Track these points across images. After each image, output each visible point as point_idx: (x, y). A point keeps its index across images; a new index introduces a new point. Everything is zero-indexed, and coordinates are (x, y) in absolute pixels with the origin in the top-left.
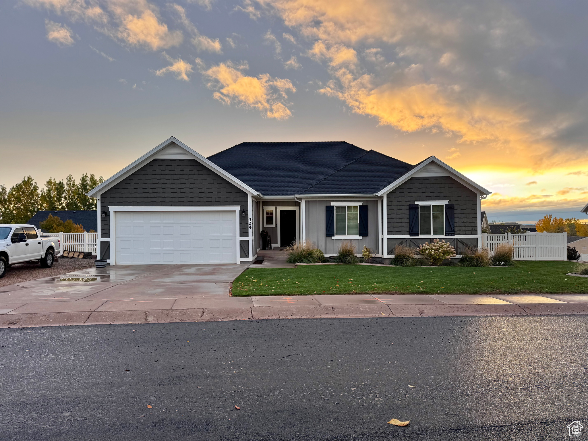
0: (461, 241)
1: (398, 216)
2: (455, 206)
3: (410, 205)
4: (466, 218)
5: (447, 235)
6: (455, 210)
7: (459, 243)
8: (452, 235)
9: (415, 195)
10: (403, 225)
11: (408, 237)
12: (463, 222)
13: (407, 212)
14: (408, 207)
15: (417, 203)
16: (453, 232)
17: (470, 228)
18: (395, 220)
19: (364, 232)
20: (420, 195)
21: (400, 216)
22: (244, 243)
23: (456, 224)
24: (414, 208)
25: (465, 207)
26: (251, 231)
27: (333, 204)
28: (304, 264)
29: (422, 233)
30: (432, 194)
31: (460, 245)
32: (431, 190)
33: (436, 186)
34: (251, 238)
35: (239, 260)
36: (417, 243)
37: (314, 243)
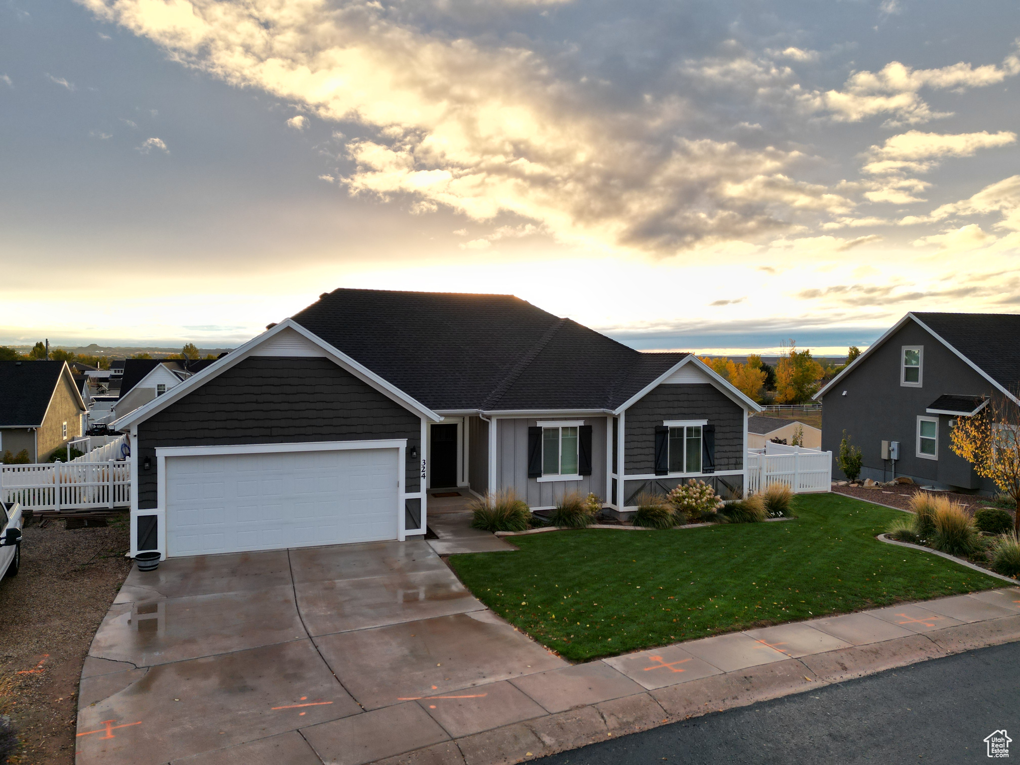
0: (723, 480)
1: (639, 445)
2: (715, 428)
3: (656, 428)
4: (729, 445)
5: (705, 471)
6: (716, 434)
7: (719, 483)
9: (663, 411)
10: (646, 458)
11: (652, 476)
12: (726, 452)
13: (652, 438)
14: (652, 431)
15: (666, 423)
16: (713, 468)
17: (733, 461)
18: (636, 451)
19: (585, 468)
20: (671, 411)
21: (643, 445)
22: (412, 504)
23: (716, 455)
24: (661, 432)
25: (728, 429)
26: (426, 481)
27: (539, 424)
28: (510, 533)
29: (672, 470)
30: (686, 411)
31: (721, 486)
32: (685, 404)
33: (691, 397)
34: (425, 494)
35: (403, 534)
36: (665, 485)
37: (509, 490)
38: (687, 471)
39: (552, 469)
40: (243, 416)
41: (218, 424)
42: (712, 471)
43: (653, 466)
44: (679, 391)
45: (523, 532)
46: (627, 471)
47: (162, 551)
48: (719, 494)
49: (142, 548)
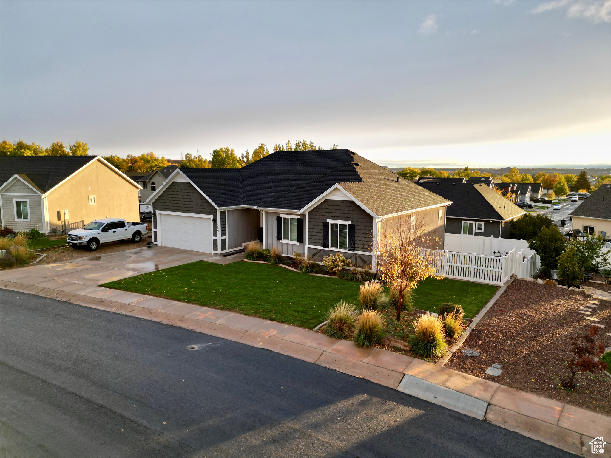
0: (360, 256)
1: (315, 230)
2: (356, 226)
3: (324, 222)
4: (364, 237)
5: (349, 250)
6: (356, 230)
7: (358, 258)
8: (353, 250)
9: (327, 214)
10: (319, 238)
11: (321, 248)
12: (362, 241)
13: (321, 228)
14: (321, 224)
15: (328, 221)
17: (366, 247)
18: (313, 234)
19: (301, 239)
20: (331, 214)
21: (317, 231)
22: (215, 241)
23: (356, 242)
24: (326, 225)
25: (363, 228)
26: (219, 233)
27: (281, 216)
28: (247, 260)
29: (332, 246)
30: (339, 215)
31: (359, 260)
32: (339, 211)
33: (342, 208)
34: (219, 238)
35: (213, 252)
36: (328, 253)
37: (270, 244)
38: (339, 249)
39: (286, 238)
40: (173, 202)
41: (168, 204)
42: (354, 250)
43: (322, 243)
44: (336, 204)
45: (251, 261)
46: (309, 243)
47: (159, 243)
48: (358, 265)
49: (155, 241)
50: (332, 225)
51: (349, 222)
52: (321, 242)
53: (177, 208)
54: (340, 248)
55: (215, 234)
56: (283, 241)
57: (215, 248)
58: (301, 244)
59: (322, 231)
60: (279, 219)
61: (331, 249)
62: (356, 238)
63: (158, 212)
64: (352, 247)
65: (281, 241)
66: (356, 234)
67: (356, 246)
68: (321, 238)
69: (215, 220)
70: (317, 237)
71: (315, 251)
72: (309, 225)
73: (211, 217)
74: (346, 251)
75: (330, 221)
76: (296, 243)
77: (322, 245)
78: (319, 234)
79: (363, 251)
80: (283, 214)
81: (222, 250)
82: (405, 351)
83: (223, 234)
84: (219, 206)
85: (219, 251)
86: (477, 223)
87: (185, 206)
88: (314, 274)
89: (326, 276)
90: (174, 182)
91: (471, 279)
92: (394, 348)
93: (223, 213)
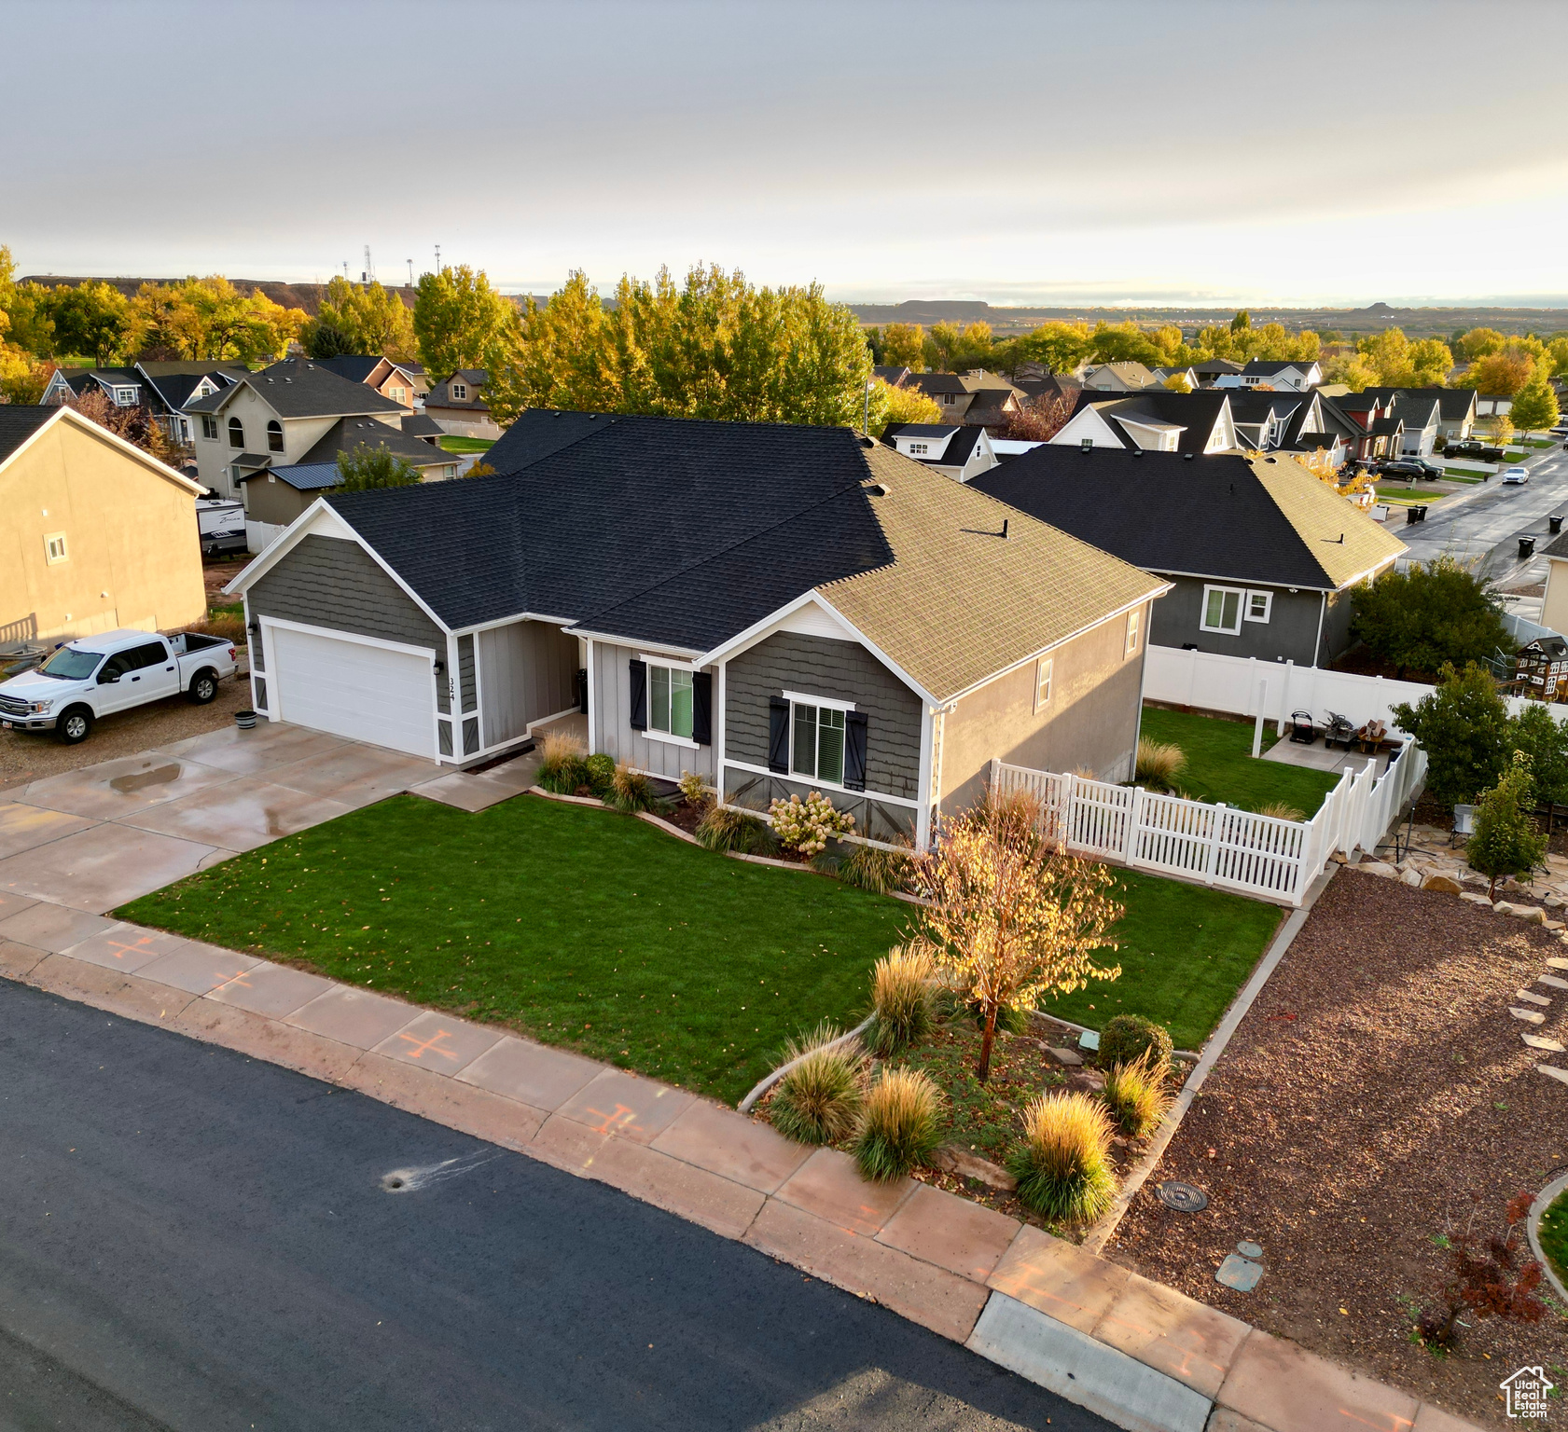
0: (881, 808)
1: (747, 718)
2: (869, 719)
3: (772, 698)
4: (894, 754)
5: (848, 786)
6: (869, 730)
7: (874, 812)
8: (860, 788)
9: (783, 675)
10: (758, 741)
12: (887, 763)
13: (766, 712)
14: (766, 702)
15: (787, 695)
16: (863, 784)
17: (900, 782)
18: (741, 727)
19: (703, 734)
20: (795, 676)
21: (753, 720)
22: (445, 728)
23: (870, 765)
24: (780, 707)
25: (892, 726)
26: (456, 704)
27: (643, 658)
28: (543, 792)
29: (796, 769)
30: (820, 681)
31: (876, 816)
32: (819, 670)
33: (828, 661)
34: (457, 717)
35: (439, 758)
36: (786, 790)
37: (610, 739)
38: (819, 778)
39: (660, 724)
40: (310, 596)
41: (294, 601)
42: (862, 789)
43: (767, 756)
44: (809, 647)
45: (555, 796)
46: (730, 753)
47: (273, 713)
48: (874, 830)
49: (259, 706)
50: (799, 707)
51: (851, 706)
52: (766, 753)
53: (323, 615)
54: (822, 776)
55: (444, 706)
56: (650, 734)
57: (446, 745)
58: (703, 746)
59: (767, 723)
60: (637, 669)
61: (793, 777)
62: (870, 754)
63: (265, 621)
64: (858, 779)
65: (644, 734)
66: (870, 743)
67: (869, 776)
68: (765, 743)
69: (441, 666)
70: (752, 740)
71: (747, 780)
72: (728, 701)
73: (431, 654)
74: (838, 787)
75: (793, 697)
76: (689, 743)
77: (767, 761)
78: (758, 731)
79: (890, 794)
80: (648, 653)
81: (467, 751)
82: (998, 1192)
83: (469, 703)
84: (452, 627)
85: (459, 757)
86: (1251, 593)
87: (347, 611)
88: (744, 856)
89: (778, 863)
90: (310, 537)
91: (1208, 877)
92: (966, 1180)
93: (465, 642)
